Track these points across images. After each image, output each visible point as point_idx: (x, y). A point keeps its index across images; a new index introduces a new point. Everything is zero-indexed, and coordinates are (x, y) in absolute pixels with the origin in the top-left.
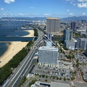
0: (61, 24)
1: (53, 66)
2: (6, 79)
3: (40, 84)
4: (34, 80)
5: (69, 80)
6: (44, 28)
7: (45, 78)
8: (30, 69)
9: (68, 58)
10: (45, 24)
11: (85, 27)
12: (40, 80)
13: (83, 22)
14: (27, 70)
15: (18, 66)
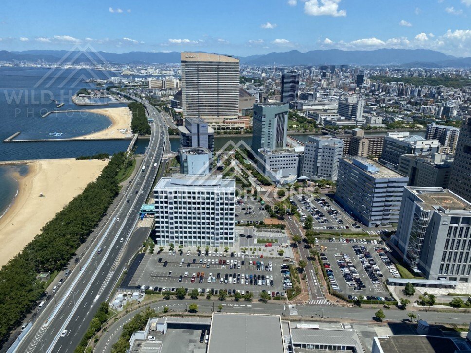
0: (241, 82)
1: (216, 251)
2: (18, 323)
3: (170, 326)
4: (143, 314)
5: (278, 299)
6: (171, 98)
7: (187, 303)
8: (124, 270)
9: (272, 216)
10: (175, 81)
11: (333, 93)
12: (166, 311)
13: (324, 75)
14: (110, 275)
15: (72, 261)
